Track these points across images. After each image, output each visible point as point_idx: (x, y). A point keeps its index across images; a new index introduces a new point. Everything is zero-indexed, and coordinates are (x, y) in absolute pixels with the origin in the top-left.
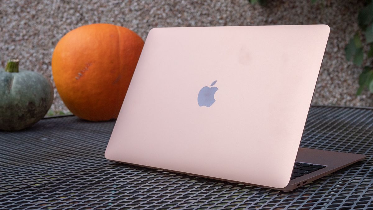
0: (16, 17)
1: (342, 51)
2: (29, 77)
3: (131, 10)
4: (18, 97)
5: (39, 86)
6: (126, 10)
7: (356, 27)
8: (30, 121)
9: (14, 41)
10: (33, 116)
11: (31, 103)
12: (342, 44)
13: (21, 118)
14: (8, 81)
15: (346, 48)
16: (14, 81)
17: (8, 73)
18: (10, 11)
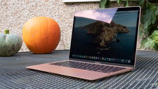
0: (12, 17)
2: (13, 36)
3: (55, 15)
4: (8, 43)
5: (17, 39)
6: (54, 15)
8: (13, 53)
9: (11, 26)
10: (14, 50)
11: (13, 46)
13: (10, 51)
14: (5, 37)
16: (7, 37)
17: (5, 34)
18: (10, 15)
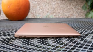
1: (81, 8)
7: (85, 2)
12: (81, 6)
15: (83, 7)
